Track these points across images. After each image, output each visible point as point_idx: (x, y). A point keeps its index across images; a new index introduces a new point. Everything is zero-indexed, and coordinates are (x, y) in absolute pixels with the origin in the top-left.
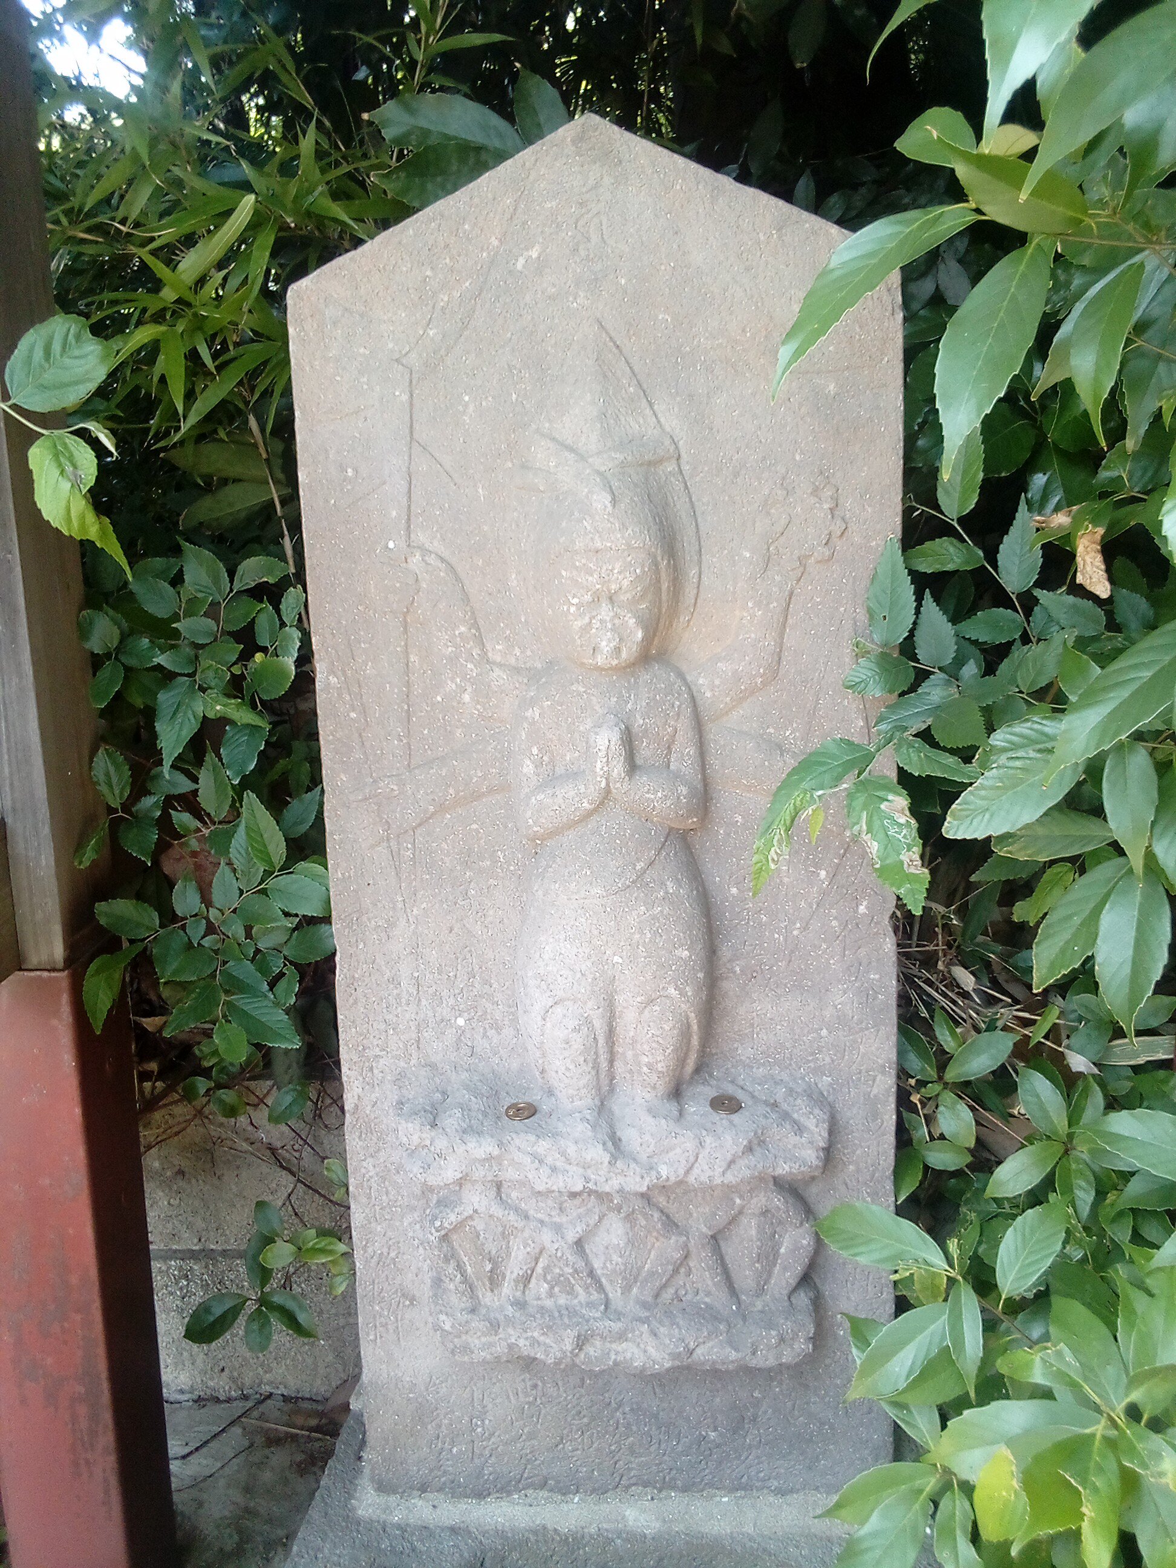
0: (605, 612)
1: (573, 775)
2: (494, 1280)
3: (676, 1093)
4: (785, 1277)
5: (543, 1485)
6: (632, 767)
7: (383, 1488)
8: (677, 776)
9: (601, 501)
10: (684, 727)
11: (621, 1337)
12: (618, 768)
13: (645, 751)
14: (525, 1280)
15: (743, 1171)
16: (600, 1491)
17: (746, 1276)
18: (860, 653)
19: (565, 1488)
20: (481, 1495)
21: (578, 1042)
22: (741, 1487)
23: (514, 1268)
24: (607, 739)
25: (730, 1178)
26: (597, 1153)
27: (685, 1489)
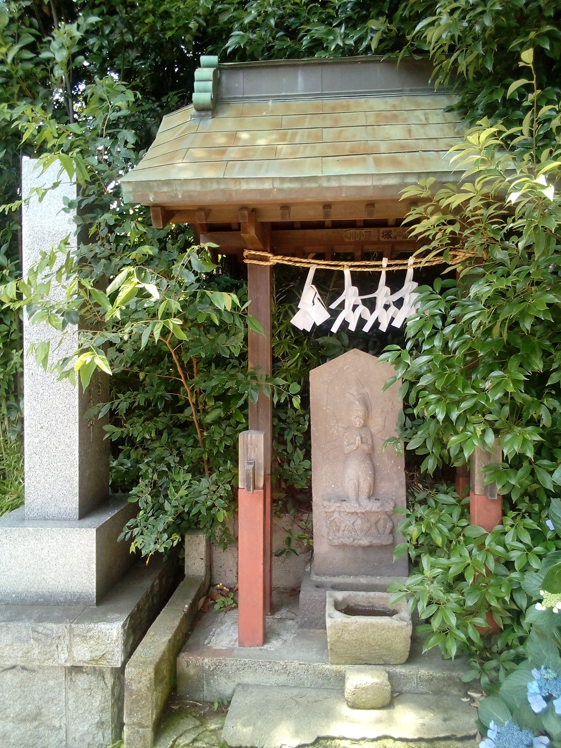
0: (358, 419)
1: (352, 444)
2: (338, 530)
3: (369, 498)
4: (388, 531)
5: (345, 574)
6: (362, 443)
7: (317, 574)
8: (369, 444)
9: (357, 403)
10: (370, 436)
11: (361, 539)
12: (360, 442)
13: (364, 440)
14: (344, 530)
15: (380, 509)
16: (356, 575)
17: (381, 530)
18: (397, 425)
19: (350, 575)
20: (335, 576)
21: (353, 487)
22: (381, 575)
23: (342, 529)
24: (358, 438)
25: (378, 510)
26: (357, 505)
27: (371, 576)
